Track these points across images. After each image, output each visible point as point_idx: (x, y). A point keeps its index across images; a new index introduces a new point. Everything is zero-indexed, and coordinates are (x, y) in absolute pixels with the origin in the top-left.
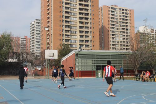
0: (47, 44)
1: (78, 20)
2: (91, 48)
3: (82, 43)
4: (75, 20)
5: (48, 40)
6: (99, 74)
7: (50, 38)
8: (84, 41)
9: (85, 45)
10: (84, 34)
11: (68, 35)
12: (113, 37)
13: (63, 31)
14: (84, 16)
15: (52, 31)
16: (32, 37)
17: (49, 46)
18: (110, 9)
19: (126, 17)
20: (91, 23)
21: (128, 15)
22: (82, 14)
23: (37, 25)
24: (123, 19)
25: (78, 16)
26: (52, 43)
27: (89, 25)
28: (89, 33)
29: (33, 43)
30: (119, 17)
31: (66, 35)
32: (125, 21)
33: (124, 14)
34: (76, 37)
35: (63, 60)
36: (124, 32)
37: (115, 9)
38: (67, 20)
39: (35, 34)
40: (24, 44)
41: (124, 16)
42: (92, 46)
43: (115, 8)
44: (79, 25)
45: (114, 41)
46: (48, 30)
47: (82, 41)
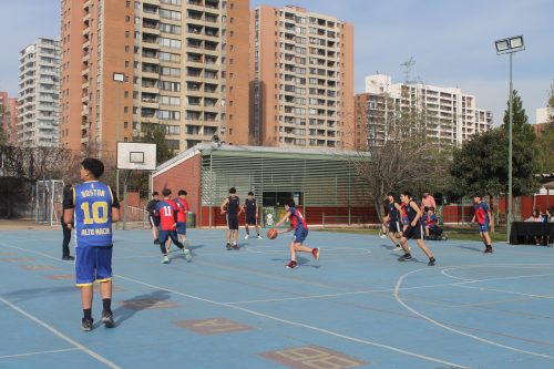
0: (81, 119)
1: (186, 49)
2: (224, 138)
3: (194, 122)
4: (175, 46)
5: (86, 107)
6: (270, 216)
7: (93, 103)
8: (202, 116)
9: (206, 128)
10: (201, 93)
11: (153, 95)
12: (290, 104)
13: (135, 82)
14: (202, 36)
15: (100, 79)
16: (26, 96)
17: (87, 126)
18: (283, 19)
19: (331, 44)
20: (223, 59)
21: (336, 40)
22: (199, 28)
23: (43, 58)
24: (322, 52)
25: (186, 34)
26: (100, 119)
27: (218, 65)
28: (219, 89)
29: (29, 116)
30: (308, 45)
31: (144, 94)
32: (326, 58)
33: (325, 37)
34: (177, 101)
36: (322, 92)
37: (298, 19)
38: (148, 45)
39: (36, 85)
41: (323, 42)
42: (227, 131)
43: (298, 14)
44: (186, 62)
45: (290, 119)
46: (86, 76)
47: (194, 115)
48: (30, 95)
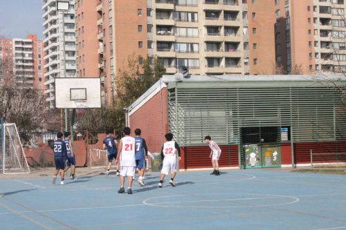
0: (97, 58)
2: (248, 69)
3: (215, 54)
5: (101, 44)
6: (253, 155)
7: (107, 40)
8: (223, 47)
9: (227, 59)
10: (220, 21)
11: (169, 28)
12: (325, 27)
13: (148, 14)
15: (112, 14)
16: (50, 37)
17: (103, 65)
26: (114, 56)
28: (240, 16)
29: (54, 57)
31: (159, 27)
34: (195, 32)
35: (133, 111)
39: (59, 25)
40: (27, 61)
42: (250, 61)
45: (327, 44)
46: (100, 12)
47: (214, 46)
48: (54, 35)
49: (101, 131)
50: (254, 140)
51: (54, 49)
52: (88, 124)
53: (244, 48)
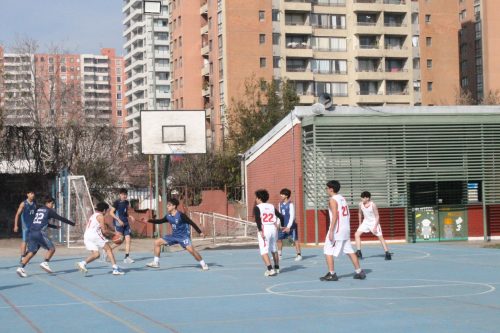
0: (201, 81)
2: (419, 97)
3: (370, 75)
5: (206, 62)
6: (426, 223)
7: (214, 56)
8: (383, 64)
9: (389, 83)
10: (378, 28)
11: (303, 37)
13: (274, 18)
15: (222, 18)
16: (134, 51)
17: (209, 92)
26: (225, 78)
28: (407, 19)
29: (139, 81)
31: (290, 37)
34: (342, 44)
35: (252, 158)
40: (101, 87)
42: (423, 86)
46: (205, 16)
47: (370, 63)
48: (139, 50)
49: (206, 186)
50: (428, 201)
51: (139, 69)
52: (187, 176)
53: (414, 67)
